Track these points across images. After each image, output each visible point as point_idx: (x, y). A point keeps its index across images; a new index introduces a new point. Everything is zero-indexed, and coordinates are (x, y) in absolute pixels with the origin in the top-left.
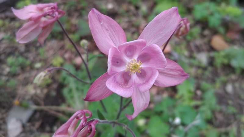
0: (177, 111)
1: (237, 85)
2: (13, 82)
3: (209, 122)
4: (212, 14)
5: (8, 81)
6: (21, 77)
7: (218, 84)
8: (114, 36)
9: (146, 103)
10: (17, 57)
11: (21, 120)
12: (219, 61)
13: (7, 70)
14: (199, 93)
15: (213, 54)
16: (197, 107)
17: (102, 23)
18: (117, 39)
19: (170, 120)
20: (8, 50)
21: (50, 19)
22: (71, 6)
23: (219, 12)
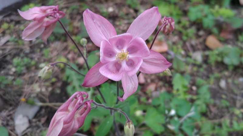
0: (172, 104)
1: (230, 81)
2: (19, 81)
3: (204, 114)
4: (206, 16)
5: (14, 80)
6: (26, 77)
7: (212, 80)
8: (106, 32)
9: (135, 87)
10: (22, 58)
11: (27, 117)
12: (212, 59)
13: (14, 70)
14: (194, 88)
15: (207, 53)
16: (192, 101)
17: (95, 21)
18: (109, 34)
19: (167, 112)
20: (14, 52)
21: (52, 19)
22: (73, 9)
23: (212, 14)
